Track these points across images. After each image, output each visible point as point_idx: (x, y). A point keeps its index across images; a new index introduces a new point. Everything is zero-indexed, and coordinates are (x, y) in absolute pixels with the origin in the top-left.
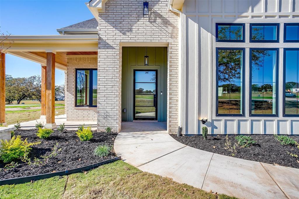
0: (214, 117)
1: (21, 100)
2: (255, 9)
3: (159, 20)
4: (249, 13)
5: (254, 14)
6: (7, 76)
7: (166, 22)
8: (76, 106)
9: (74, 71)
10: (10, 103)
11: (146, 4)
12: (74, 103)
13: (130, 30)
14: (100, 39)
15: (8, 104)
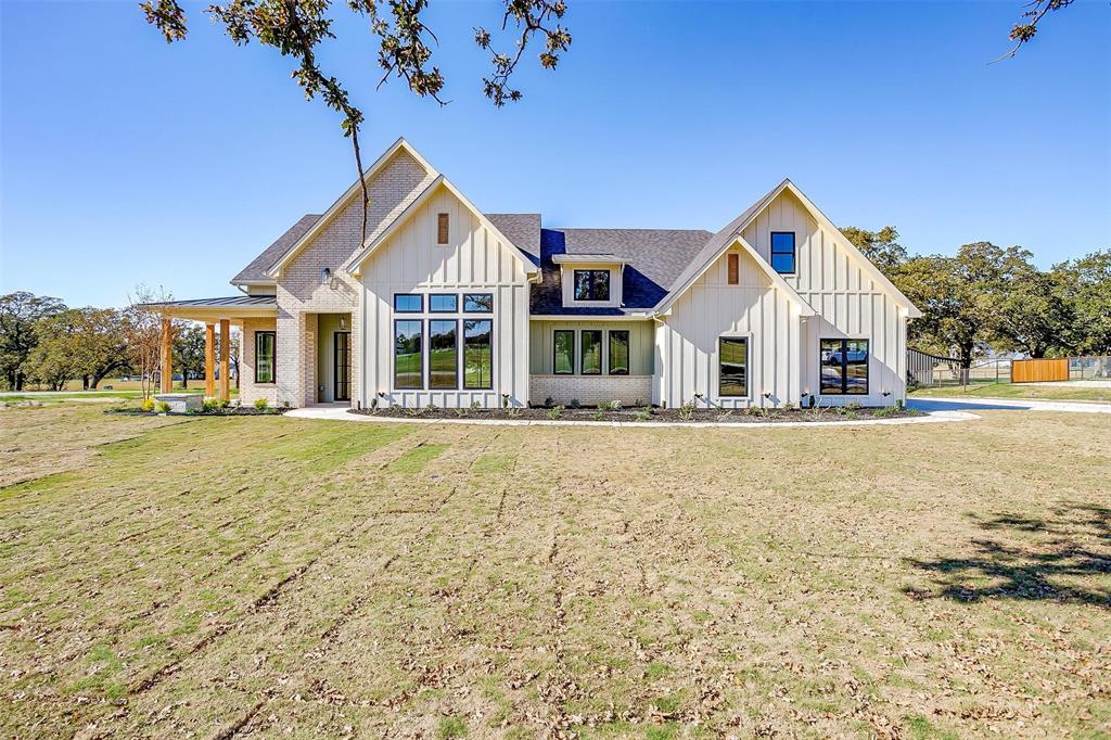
0: (393, 391)
1: (102, 376)
2: (434, 276)
3: (341, 287)
4: (428, 283)
5: (434, 284)
6: (50, 302)
7: (348, 289)
8: (256, 382)
9: (253, 334)
10: (58, 388)
11: (328, 270)
12: (253, 378)
13: (310, 298)
14: (279, 307)
15: (52, 390)
